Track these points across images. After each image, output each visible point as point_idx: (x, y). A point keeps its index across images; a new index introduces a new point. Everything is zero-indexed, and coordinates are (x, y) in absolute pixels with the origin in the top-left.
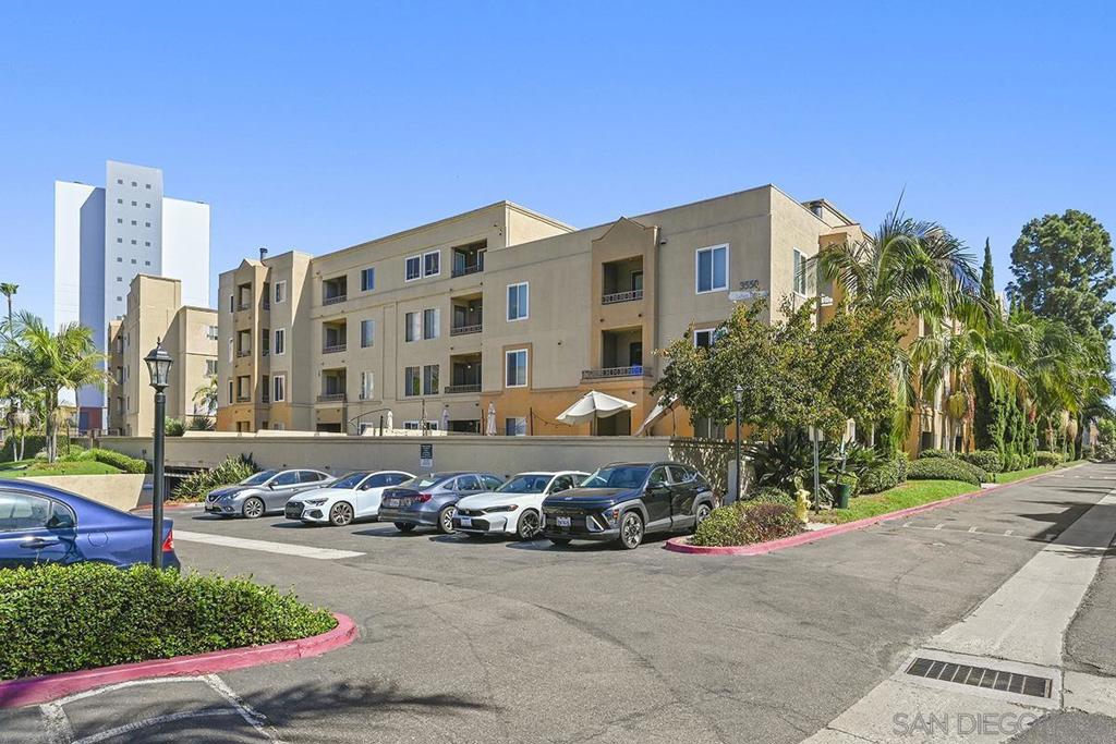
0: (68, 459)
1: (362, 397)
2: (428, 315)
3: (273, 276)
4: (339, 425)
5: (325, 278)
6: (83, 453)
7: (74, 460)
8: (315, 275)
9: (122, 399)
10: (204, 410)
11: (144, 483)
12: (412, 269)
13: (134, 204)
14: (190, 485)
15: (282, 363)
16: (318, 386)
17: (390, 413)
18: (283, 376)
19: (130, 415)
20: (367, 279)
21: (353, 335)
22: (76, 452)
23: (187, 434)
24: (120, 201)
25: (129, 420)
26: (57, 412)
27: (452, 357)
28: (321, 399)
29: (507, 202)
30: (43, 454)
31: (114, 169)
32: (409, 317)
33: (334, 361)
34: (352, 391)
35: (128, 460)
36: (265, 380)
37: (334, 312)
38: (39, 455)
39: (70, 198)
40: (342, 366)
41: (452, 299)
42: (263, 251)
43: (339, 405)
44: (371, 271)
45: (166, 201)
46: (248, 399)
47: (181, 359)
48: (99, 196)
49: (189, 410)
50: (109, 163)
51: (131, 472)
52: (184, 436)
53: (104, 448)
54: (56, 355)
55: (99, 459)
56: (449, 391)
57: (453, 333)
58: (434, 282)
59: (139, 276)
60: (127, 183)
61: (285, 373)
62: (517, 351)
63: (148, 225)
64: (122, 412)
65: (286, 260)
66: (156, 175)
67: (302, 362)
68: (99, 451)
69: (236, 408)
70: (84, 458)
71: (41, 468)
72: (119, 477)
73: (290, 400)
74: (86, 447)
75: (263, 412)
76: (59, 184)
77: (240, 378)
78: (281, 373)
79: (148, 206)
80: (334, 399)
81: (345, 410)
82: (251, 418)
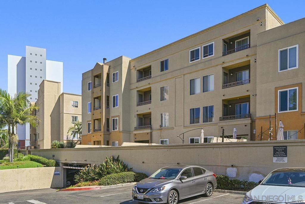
0: (18, 160)
1: (161, 126)
2: (205, 79)
3: (111, 70)
4: (149, 140)
5: (138, 69)
6: (24, 157)
7: (21, 161)
8: (132, 67)
9: (35, 135)
10: (71, 138)
11: (55, 171)
12: (195, 55)
13: (36, 62)
14: (84, 173)
15: (117, 111)
16: (134, 122)
17: (202, 131)
18: (118, 118)
19: (40, 141)
20: (164, 66)
21: (155, 95)
22: (21, 156)
23: (77, 146)
24: (31, 61)
25: (39, 143)
26: (14, 136)
27: (223, 100)
28: (136, 129)
29: (267, 5)
30: (7, 158)
31: (29, 49)
32: (192, 82)
33: (144, 109)
34: (155, 123)
35: (47, 161)
36: (108, 120)
37: (144, 85)
38: (4, 158)
39: (13, 60)
40: (149, 111)
41: (223, 68)
42: (104, 59)
43: (148, 131)
44: (166, 61)
45: (47, 61)
46: (100, 130)
47: (61, 116)
48: (24, 60)
49: (65, 138)
50: (27, 47)
51: (48, 166)
52: (76, 147)
53: (33, 154)
54: (13, 107)
55: (32, 160)
56: (222, 119)
57: (224, 87)
58: (211, 60)
59: (44, 80)
60: (34, 55)
61: (118, 116)
62: (288, 89)
63: (41, 70)
64: (36, 140)
65: (119, 61)
66: (43, 51)
67: (127, 111)
68: (31, 156)
69: (93, 134)
70: (25, 159)
71: (6, 165)
72: (43, 169)
73: (121, 129)
74: (25, 155)
75: (108, 136)
76: (9, 55)
77: (94, 120)
78: (116, 116)
79: (41, 63)
80: (145, 128)
81: (151, 133)
82: (101, 139)
